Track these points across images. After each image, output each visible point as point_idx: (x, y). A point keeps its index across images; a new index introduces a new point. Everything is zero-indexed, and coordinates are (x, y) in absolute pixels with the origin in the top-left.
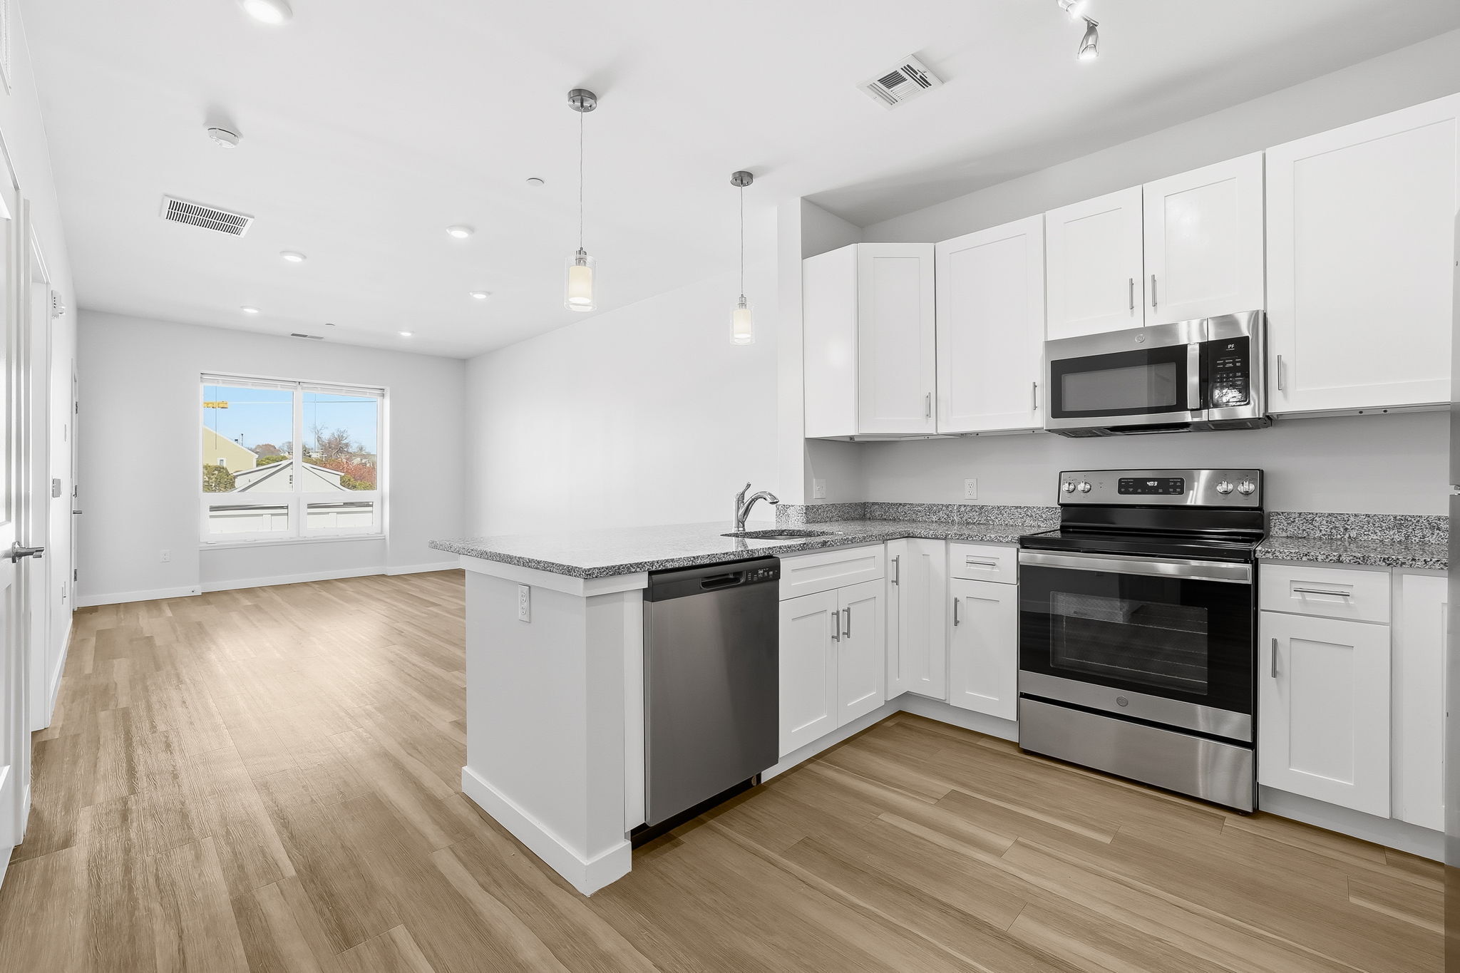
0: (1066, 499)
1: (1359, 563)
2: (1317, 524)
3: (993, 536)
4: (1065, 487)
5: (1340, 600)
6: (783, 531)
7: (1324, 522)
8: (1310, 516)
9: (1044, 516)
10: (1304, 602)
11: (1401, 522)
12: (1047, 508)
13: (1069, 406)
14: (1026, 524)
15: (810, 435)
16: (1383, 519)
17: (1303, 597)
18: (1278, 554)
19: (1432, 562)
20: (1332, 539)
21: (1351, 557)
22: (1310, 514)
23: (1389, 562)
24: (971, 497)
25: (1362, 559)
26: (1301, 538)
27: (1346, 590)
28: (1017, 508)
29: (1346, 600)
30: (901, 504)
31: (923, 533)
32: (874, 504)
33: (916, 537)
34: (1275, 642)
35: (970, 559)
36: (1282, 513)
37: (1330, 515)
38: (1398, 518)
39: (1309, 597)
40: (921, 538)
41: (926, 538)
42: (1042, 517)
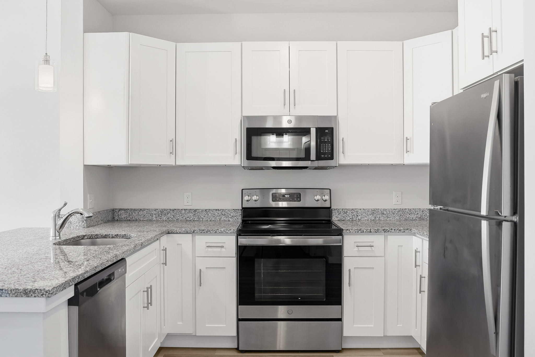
0: (246, 205)
1: (376, 232)
2: (348, 214)
3: (222, 230)
4: (246, 198)
5: (369, 249)
6: (84, 236)
7: (350, 213)
8: (346, 210)
9: (232, 214)
10: (359, 251)
11: (374, 212)
12: (233, 210)
13: (254, 154)
14: (222, 219)
15: (88, 163)
16: (368, 210)
17: (358, 249)
18: (351, 230)
19: (396, 230)
20: (353, 220)
21: (374, 230)
22: (346, 209)
23: (385, 231)
24: (188, 204)
25: (377, 230)
26: (343, 220)
27: (372, 244)
28: (216, 210)
29: (371, 248)
30: (141, 210)
31: (178, 230)
32: (120, 210)
33: (174, 233)
34: (350, 270)
35: (208, 245)
36: (336, 209)
37: (352, 209)
38: (373, 210)
39: (361, 249)
40: (177, 233)
41: (180, 233)
42: (230, 215)
